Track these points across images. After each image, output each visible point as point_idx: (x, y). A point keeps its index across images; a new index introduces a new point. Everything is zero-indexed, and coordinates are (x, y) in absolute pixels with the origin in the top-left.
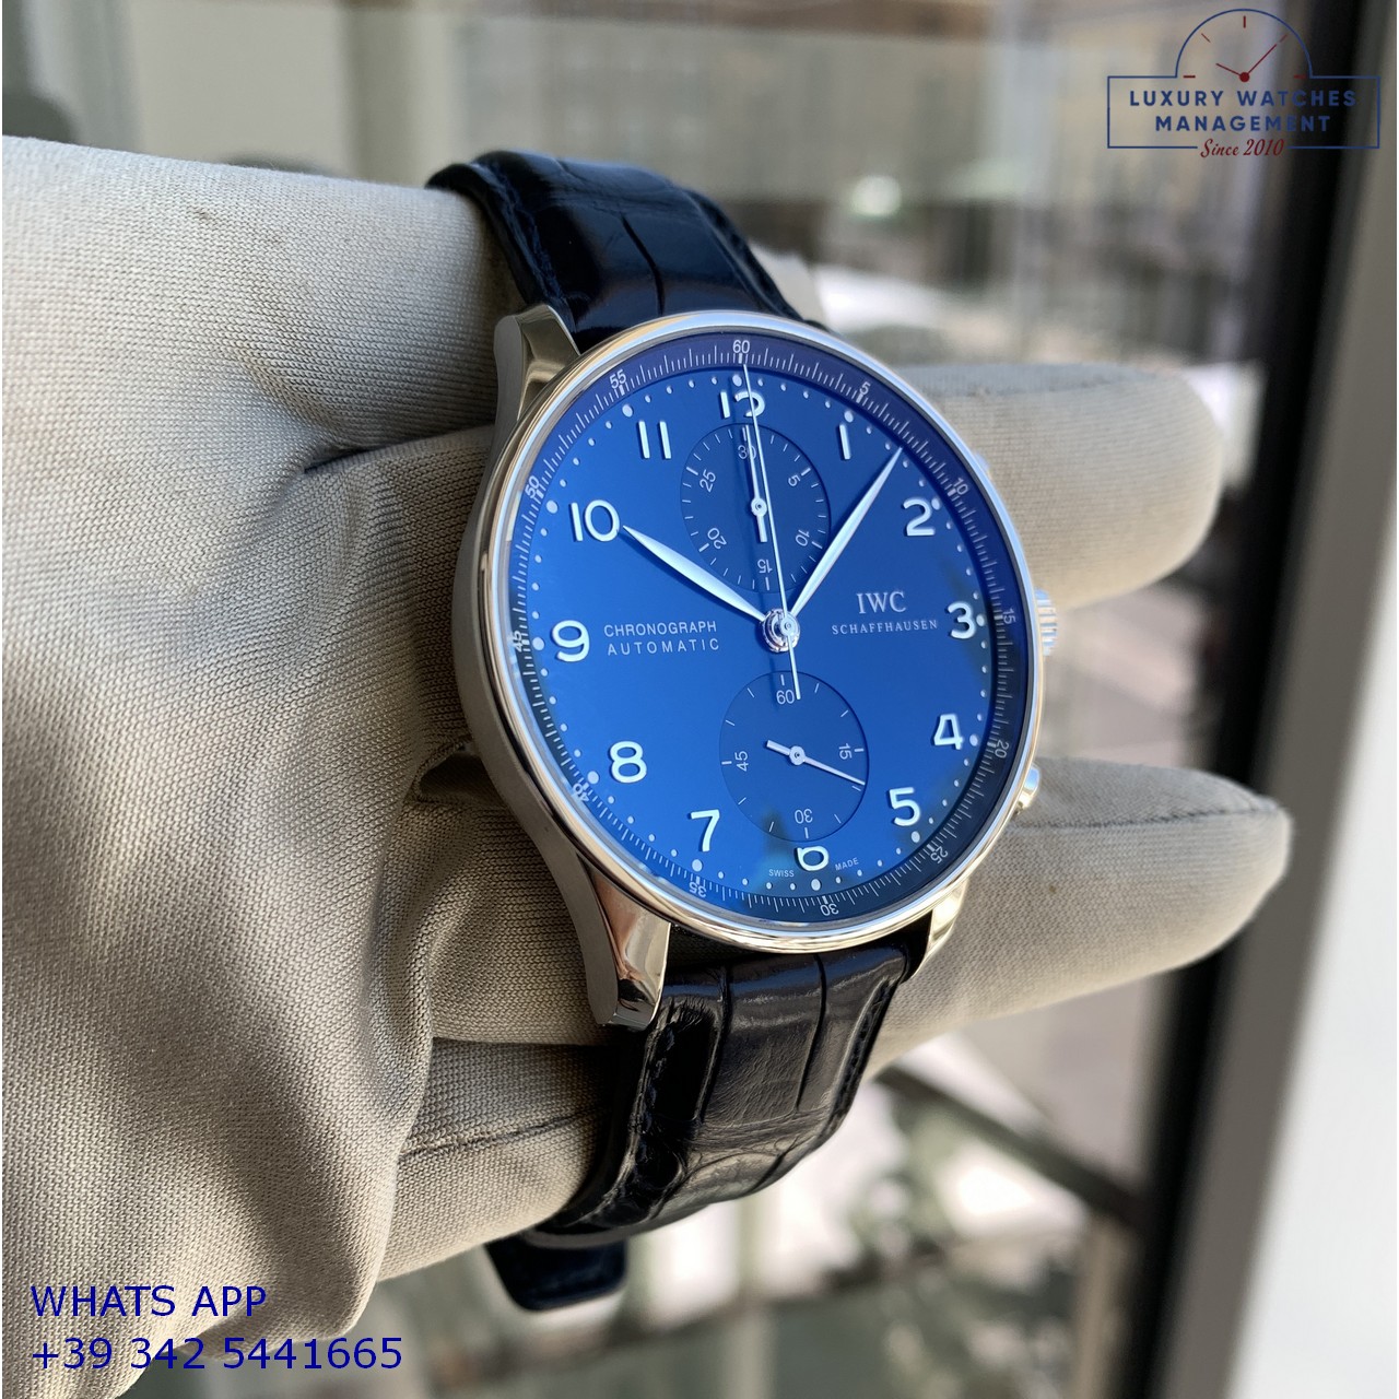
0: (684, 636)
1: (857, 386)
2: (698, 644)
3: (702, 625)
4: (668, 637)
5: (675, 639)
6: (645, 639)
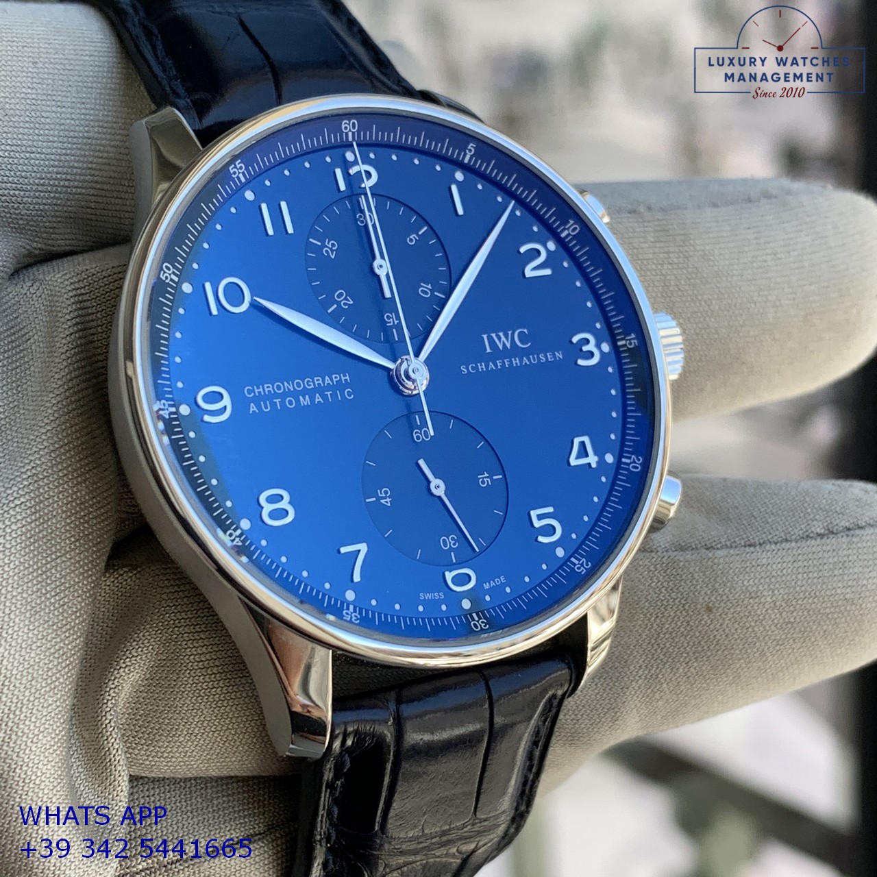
0: (320, 389)
2: (334, 396)
3: (336, 378)
5: (311, 392)
6: (283, 396)
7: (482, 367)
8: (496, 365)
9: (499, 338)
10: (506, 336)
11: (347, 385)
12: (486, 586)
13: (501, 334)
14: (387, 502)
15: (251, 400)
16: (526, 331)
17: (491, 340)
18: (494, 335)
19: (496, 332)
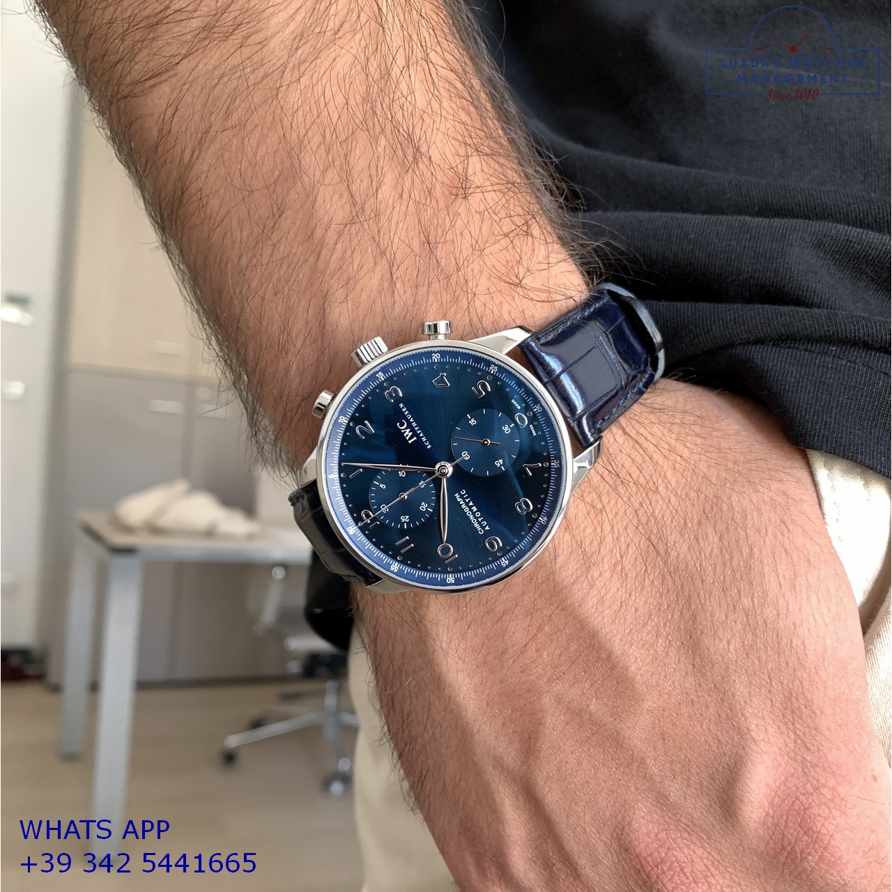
0: (467, 504)
1: (333, 480)
2: (467, 498)
3: (459, 500)
4: (471, 510)
5: (470, 507)
6: (477, 518)
7: (424, 439)
8: (420, 433)
9: (407, 435)
10: (405, 432)
11: (460, 494)
12: (519, 407)
13: (405, 435)
14: (501, 461)
15: (484, 530)
16: (398, 424)
17: (410, 439)
18: (407, 438)
19: (405, 438)
